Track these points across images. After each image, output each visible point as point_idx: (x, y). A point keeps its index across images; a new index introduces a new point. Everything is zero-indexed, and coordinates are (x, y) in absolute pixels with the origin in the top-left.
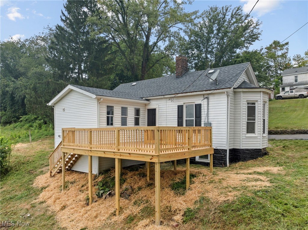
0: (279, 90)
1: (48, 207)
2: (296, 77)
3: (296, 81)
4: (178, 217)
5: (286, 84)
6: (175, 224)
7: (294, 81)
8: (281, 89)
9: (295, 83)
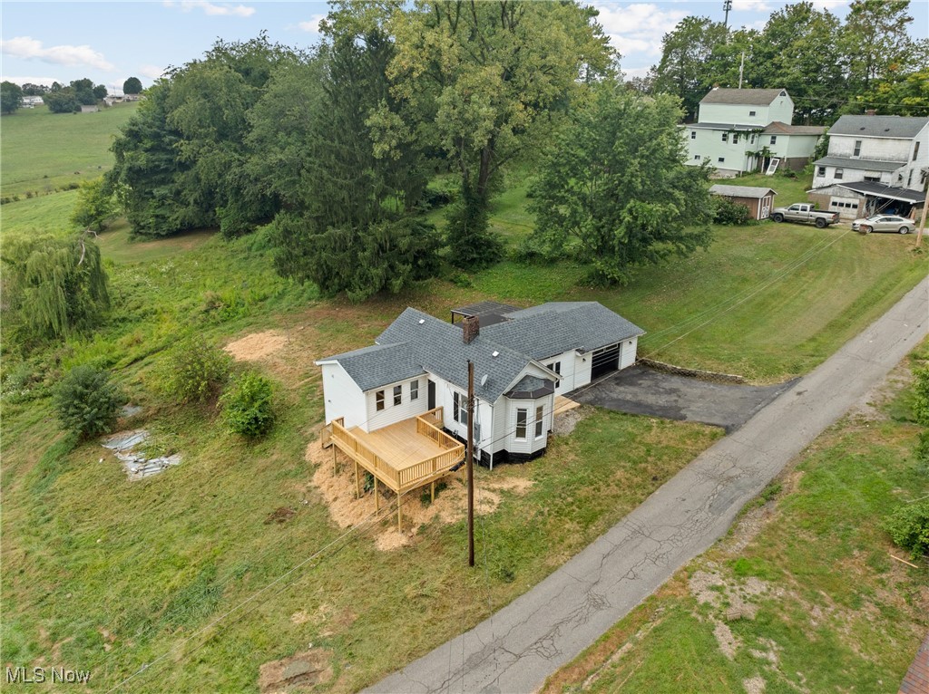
0: (813, 171)
1: (322, 494)
2: (859, 143)
3: (857, 152)
4: (414, 530)
5: (835, 155)
6: (410, 535)
7: (851, 152)
8: (817, 169)
9: (853, 157)
